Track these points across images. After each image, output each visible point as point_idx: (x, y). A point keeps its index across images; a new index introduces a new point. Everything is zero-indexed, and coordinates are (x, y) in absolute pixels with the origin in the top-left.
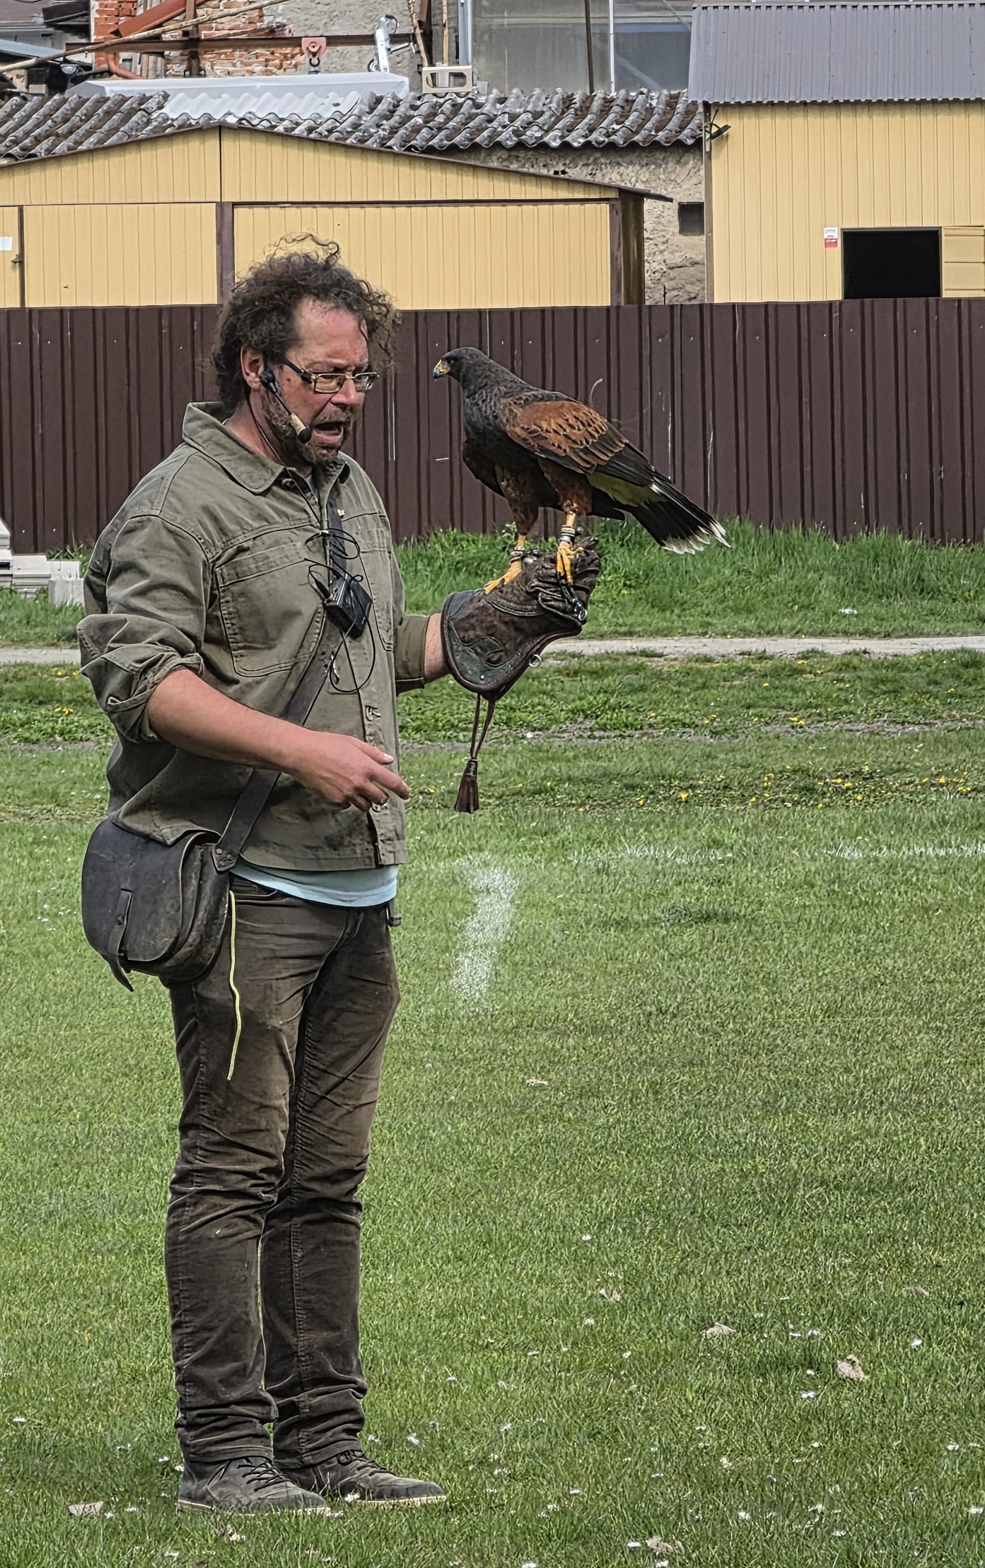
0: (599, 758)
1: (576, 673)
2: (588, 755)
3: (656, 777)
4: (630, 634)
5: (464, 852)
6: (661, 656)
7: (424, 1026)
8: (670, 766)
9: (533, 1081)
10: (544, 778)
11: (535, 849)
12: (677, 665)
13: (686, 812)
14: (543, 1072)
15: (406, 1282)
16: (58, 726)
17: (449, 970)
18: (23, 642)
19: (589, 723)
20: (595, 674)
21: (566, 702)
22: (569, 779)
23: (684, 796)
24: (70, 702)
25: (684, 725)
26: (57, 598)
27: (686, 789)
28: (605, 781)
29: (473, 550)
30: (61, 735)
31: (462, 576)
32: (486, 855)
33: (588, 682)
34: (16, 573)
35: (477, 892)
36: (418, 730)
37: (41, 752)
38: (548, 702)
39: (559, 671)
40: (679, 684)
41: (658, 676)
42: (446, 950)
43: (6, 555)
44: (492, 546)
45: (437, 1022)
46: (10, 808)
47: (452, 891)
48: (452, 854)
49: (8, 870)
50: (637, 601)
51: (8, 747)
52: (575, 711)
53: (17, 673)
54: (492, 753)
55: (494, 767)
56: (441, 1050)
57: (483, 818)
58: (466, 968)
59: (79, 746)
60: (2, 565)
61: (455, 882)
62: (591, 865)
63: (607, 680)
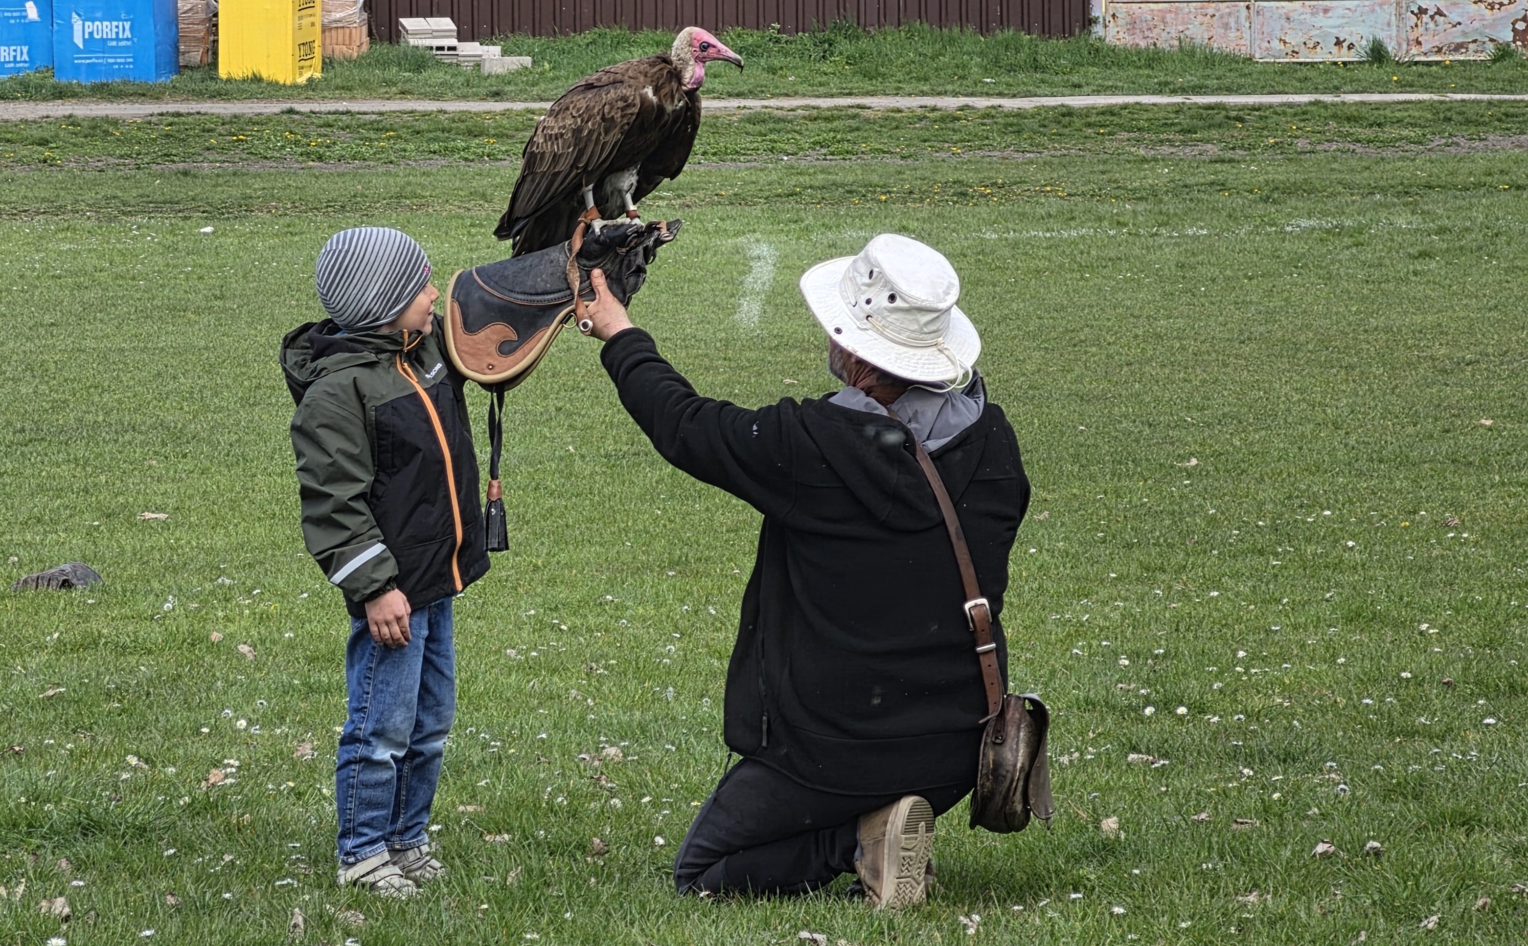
0: (830, 173)
1: (815, 119)
2: (822, 172)
3: (865, 186)
4: (850, 94)
5: (744, 233)
6: (869, 108)
7: (718, 344)
8: (875, 178)
9: (788, 381)
10: (795, 186)
11: (789, 231)
12: (880, 114)
13: (886, 208)
14: (794, 375)
16: (486, 151)
17: (735, 308)
18: (465, 97)
19: (823, 151)
20: (827, 119)
21: (810, 137)
22: (811, 187)
23: (883, 198)
24: (494, 135)
25: (884, 152)
26: (486, 69)
27: (885, 194)
28: (834, 188)
29: (750, 40)
30: (488, 156)
32: (758, 235)
33: (823, 125)
34: (461, 53)
35: (752, 259)
36: (714, 154)
37: (476, 167)
38: (798, 137)
39: (804, 118)
40: (881, 126)
41: (867, 121)
42: (733, 296)
43: (454, 42)
44: (763, 37)
45: (727, 344)
46: (456, 203)
47: (736, 258)
48: (737, 234)
49: (455, 243)
50: (854, 74)
51: (454, 164)
52: (815, 143)
53: (461, 117)
54: (761, 170)
55: (763, 178)
56: (730, 360)
57: (757, 211)
58: (745, 308)
59: (498, 164)
60: (451, 48)
61: (738, 252)
62: (825, 241)
63: (836, 124)
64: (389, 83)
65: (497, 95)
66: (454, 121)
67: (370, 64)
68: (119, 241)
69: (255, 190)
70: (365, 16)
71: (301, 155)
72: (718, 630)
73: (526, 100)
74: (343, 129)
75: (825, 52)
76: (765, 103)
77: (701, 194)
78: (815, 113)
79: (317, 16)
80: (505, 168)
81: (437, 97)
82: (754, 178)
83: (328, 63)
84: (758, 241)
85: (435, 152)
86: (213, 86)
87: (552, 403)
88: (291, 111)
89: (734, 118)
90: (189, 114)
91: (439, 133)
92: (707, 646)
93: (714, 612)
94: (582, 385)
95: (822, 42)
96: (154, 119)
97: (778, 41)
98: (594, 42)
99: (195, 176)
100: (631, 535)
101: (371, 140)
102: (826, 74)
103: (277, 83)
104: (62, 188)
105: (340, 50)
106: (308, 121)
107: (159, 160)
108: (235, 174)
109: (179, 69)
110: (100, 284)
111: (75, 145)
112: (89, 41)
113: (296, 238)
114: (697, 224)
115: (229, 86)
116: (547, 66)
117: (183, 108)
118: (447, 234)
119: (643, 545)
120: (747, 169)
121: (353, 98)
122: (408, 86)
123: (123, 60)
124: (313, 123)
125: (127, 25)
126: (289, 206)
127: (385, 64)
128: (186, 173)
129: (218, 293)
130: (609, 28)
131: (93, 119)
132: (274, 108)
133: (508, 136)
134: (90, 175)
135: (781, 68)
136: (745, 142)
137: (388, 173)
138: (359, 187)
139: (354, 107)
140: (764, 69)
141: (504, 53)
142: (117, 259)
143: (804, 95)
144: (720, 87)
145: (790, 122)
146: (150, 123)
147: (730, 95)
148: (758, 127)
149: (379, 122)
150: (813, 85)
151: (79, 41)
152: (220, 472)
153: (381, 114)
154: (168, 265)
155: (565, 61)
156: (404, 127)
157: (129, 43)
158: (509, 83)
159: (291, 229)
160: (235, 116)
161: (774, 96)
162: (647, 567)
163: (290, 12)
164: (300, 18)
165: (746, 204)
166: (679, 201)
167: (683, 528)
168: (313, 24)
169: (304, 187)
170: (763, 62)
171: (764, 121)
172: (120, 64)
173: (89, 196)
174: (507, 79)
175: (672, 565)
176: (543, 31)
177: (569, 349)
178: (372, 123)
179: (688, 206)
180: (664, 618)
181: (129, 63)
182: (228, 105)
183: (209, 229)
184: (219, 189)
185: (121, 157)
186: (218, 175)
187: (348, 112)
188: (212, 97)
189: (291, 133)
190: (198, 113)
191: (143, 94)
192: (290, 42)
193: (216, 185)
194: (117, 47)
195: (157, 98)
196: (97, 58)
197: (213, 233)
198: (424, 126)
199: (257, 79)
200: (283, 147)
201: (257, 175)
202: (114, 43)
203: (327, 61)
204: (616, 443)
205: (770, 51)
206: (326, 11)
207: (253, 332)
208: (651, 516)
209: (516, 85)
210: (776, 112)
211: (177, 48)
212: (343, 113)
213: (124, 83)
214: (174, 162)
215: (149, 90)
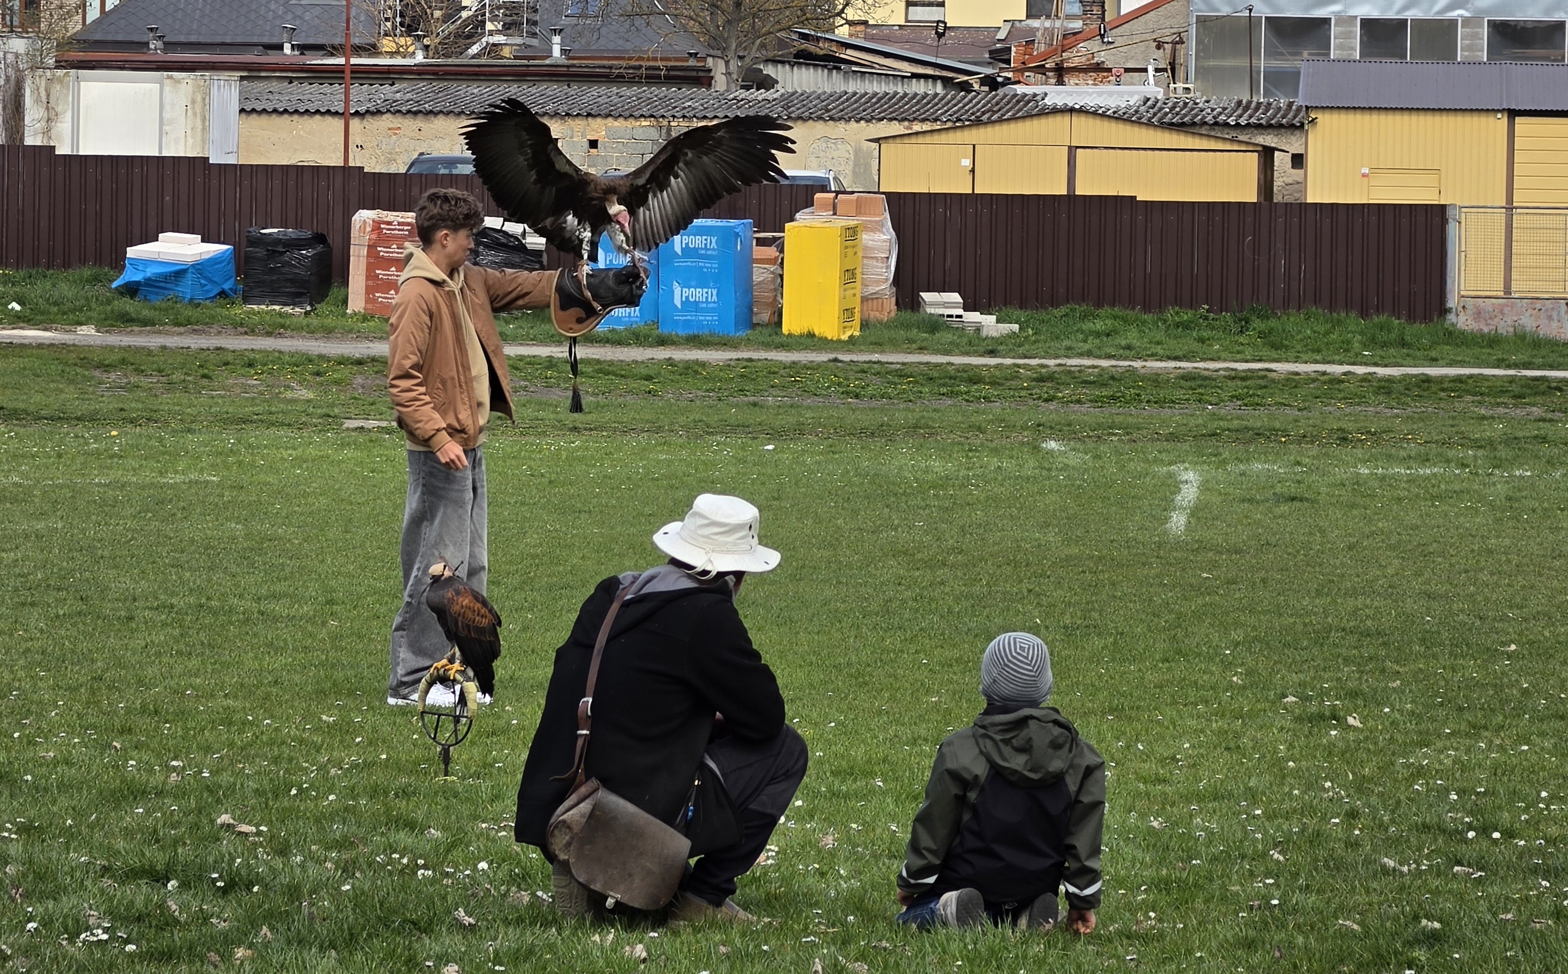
0: (1243, 420)
1: (1234, 378)
2: (1237, 418)
3: (1270, 430)
4: (1260, 360)
5: (1176, 463)
6: (1275, 371)
7: (1153, 546)
8: (1277, 425)
9: (1205, 575)
10: (1216, 428)
11: (1210, 463)
12: (1283, 376)
13: (1285, 448)
14: (1209, 571)
15: (1140, 670)
16: (983, 394)
17: (1167, 519)
18: (967, 354)
19: (1239, 403)
20: (1243, 379)
21: (1229, 392)
22: (1228, 430)
23: (1283, 440)
24: (989, 383)
25: (1285, 405)
26: (984, 333)
27: (1284, 437)
28: (1246, 431)
29: (1185, 317)
30: (984, 398)
31: (1180, 329)
32: (1187, 464)
33: (1239, 383)
34: (966, 320)
35: (1182, 482)
36: (1156, 403)
37: (975, 406)
38: (1220, 392)
39: (1225, 377)
40: (1283, 385)
41: (1273, 381)
42: (1165, 510)
43: (960, 312)
44: (1195, 315)
45: (1159, 545)
46: (958, 433)
47: (1169, 481)
48: (1170, 463)
49: (956, 463)
50: (1264, 345)
51: (958, 404)
52: (1233, 397)
53: (965, 368)
54: (1191, 415)
55: (1192, 422)
56: (1161, 558)
57: (1186, 446)
58: (1175, 519)
59: (992, 404)
60: (957, 316)
61: (1171, 477)
62: (1237, 471)
63: (1249, 382)
64: (911, 341)
65: (992, 353)
66: (959, 372)
67: (896, 326)
68: (702, 454)
69: (806, 418)
70: (894, 289)
71: (843, 393)
72: (1145, 761)
73: (1013, 358)
74: (874, 375)
75: (1242, 327)
76: (1196, 365)
77: (1145, 432)
78: (1233, 374)
79: (858, 289)
80: (997, 408)
81: (947, 353)
82: (1185, 422)
83: (865, 325)
85: (943, 394)
86: (777, 339)
87: (1025, 586)
88: (836, 360)
89: (1172, 376)
90: (759, 360)
91: (947, 380)
92: (1136, 773)
93: (1141, 748)
94: (1048, 573)
95: (1240, 320)
96: (732, 363)
97: (1206, 318)
98: (1066, 315)
99: (762, 407)
100: (1081, 688)
101: (895, 384)
102: (1243, 345)
103: (826, 338)
104: (662, 413)
105: (874, 315)
106: (848, 368)
107: (735, 394)
108: (792, 406)
109: (754, 326)
110: (687, 486)
111: (672, 381)
112: (686, 303)
113: (837, 456)
114: (1141, 455)
115: (790, 340)
116: (1030, 332)
117: (754, 355)
118: (950, 456)
119: (1090, 695)
120: (1180, 414)
121: (882, 352)
122: (924, 344)
123: (710, 318)
124: (852, 370)
125: (715, 292)
126: (832, 431)
127: (907, 326)
128: (755, 404)
129: (776, 495)
130: (1079, 304)
131: (687, 361)
132: (823, 357)
133: (999, 384)
134: (683, 404)
135: (1208, 339)
136: (1179, 394)
137: (907, 409)
138: (886, 419)
139: (884, 358)
140: (1195, 339)
141: (999, 321)
142: (701, 467)
143: (1225, 360)
144: (1161, 352)
145: (1214, 380)
146: (729, 366)
147: (1169, 358)
148: (1189, 383)
149: (901, 370)
150: (1232, 353)
151: (678, 303)
152: (772, 629)
153: (903, 364)
154: (739, 473)
155: (1044, 329)
156: (920, 374)
157: (715, 305)
158: (1001, 344)
159: (832, 449)
160: (794, 363)
161: (1202, 360)
162: (1092, 712)
163: (838, 285)
164: (845, 290)
165: (1178, 441)
166: (1127, 437)
167: (1120, 683)
168: (854, 295)
169: (843, 418)
170: (1195, 334)
171: (1194, 379)
172: (708, 321)
173: (682, 420)
174: (1001, 340)
175: (1112, 710)
176: (1028, 305)
177: (1039, 546)
178: (896, 371)
179: (1134, 441)
180: (1104, 751)
181: (715, 321)
182: (788, 354)
183: (771, 447)
184: (780, 417)
185: (707, 391)
186: (779, 407)
187: (879, 362)
188: (776, 348)
189: (835, 376)
190: (766, 359)
191: (724, 343)
192: (837, 308)
193: (778, 414)
194: (707, 308)
195: (735, 347)
196: (691, 316)
197: (774, 450)
198: (936, 375)
199: (811, 335)
200: (829, 387)
201: (808, 408)
202: (704, 305)
203: (864, 323)
204: (1073, 617)
205: (1200, 326)
206: (864, 285)
207: (801, 525)
208: (1097, 674)
209: (1007, 345)
210: (1203, 372)
211: (752, 310)
212: (875, 363)
213: (711, 336)
214: (746, 396)
215: (729, 341)
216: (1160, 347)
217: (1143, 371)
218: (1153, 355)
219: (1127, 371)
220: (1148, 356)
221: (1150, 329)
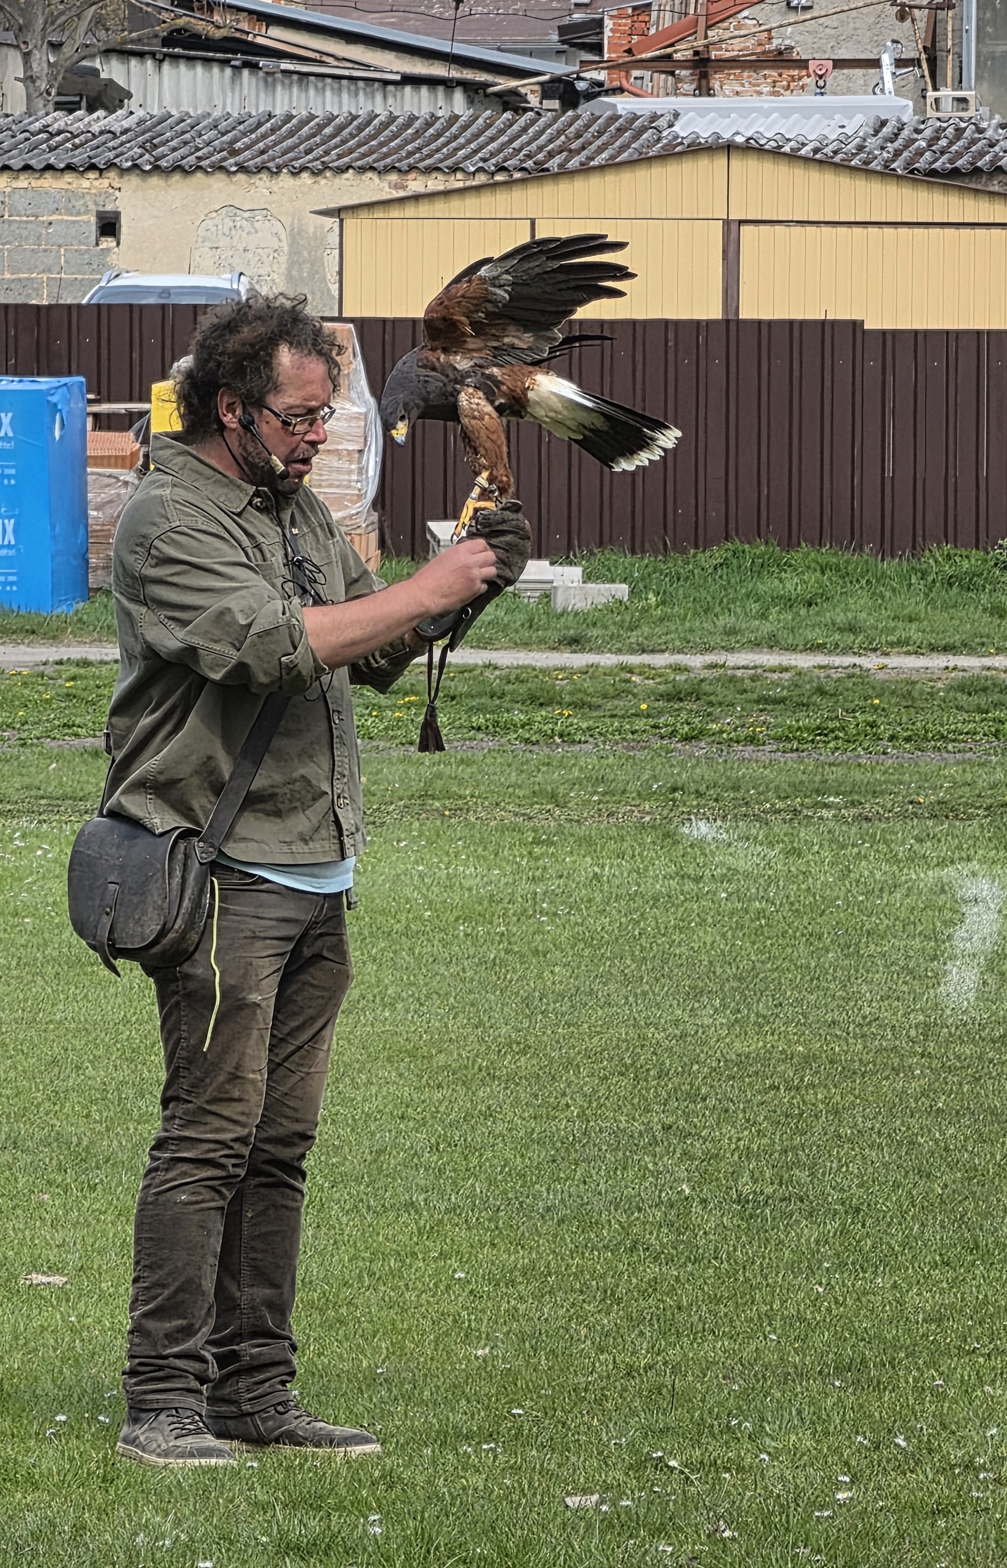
5: (952, 862)
7: (913, 1033)
16: (558, 728)
17: (937, 978)
18: (526, 645)
24: (570, 705)
26: (559, 603)
29: (966, 565)
30: (561, 736)
31: (955, 589)
32: (975, 865)
35: (965, 902)
36: (908, 740)
37: (542, 752)
42: (935, 958)
44: (985, 561)
45: (927, 1029)
46: (510, 807)
47: (941, 900)
48: (942, 863)
49: (508, 869)
51: (509, 747)
53: (519, 675)
54: (980, 765)
55: (983, 778)
56: (930, 1057)
57: (973, 828)
58: (954, 976)
59: (577, 748)
61: (943, 891)
65: (575, 643)
70: (375, 516)
72: (911, 1472)
73: (619, 651)
76: (987, 661)
77: (887, 800)
80: (587, 754)
82: (969, 777)
84: (974, 874)
85: (478, 729)
87: (657, 1119)
89: (939, 685)
90: (103, 663)
91: (485, 700)
93: (903, 1446)
94: (704, 1091)
96: (49, 670)
98: (725, 564)
100: (778, 1324)
101: (380, 708)
109: (88, 594)
114: (882, 847)
116: (652, 599)
117: (93, 653)
118: (496, 854)
119: (796, 1340)
120: (959, 763)
123: (3, 579)
125: (9, 525)
128: (95, 754)
130: (749, 543)
133: (591, 707)
136: (955, 721)
140: (985, 610)
141: (588, 577)
144: (917, 636)
146: (42, 675)
147: (933, 648)
148: (975, 699)
155: (681, 592)
157: (11, 553)
158: (594, 625)
161: (1000, 651)
162: (802, 1374)
165: (957, 818)
166: (853, 811)
167: (857, 1314)
170: (984, 598)
171: (984, 690)
174: (591, 618)
175: (839, 1370)
176: (647, 545)
177: (683, 1036)
179: (868, 819)
181: (12, 584)
191: (32, 631)
195: (54, 636)
204: (756, 1182)
208: (808, 1295)
209: (606, 627)
211: (86, 561)
213: (4, 614)
214: (77, 735)
215: (41, 625)
216: (914, 626)
217: (881, 676)
218: (899, 643)
219: (850, 677)
220: (892, 645)
221: (894, 590)
